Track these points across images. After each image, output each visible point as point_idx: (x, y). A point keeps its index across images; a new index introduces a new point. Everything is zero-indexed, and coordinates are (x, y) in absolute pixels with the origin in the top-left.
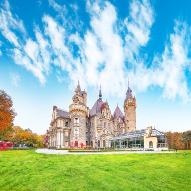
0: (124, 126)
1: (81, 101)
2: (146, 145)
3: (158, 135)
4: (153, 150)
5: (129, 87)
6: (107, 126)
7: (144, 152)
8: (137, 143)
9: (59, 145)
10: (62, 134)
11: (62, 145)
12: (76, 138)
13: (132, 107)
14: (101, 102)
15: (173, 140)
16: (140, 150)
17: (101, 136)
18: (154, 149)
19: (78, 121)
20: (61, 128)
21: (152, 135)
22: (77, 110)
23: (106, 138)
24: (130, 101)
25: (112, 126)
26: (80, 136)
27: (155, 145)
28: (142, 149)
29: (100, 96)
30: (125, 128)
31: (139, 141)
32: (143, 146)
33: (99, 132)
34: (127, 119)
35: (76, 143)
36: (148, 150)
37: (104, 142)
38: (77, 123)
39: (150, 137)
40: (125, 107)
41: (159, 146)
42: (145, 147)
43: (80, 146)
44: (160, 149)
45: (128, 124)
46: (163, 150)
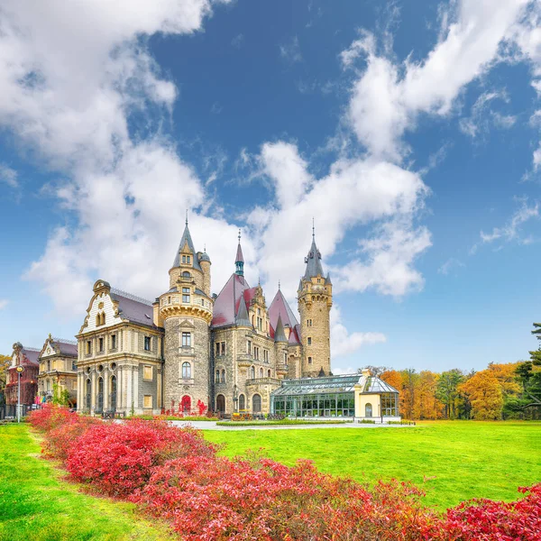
0: (298, 355)
1: (199, 285)
2: (360, 411)
3: (382, 390)
4: (374, 422)
5: (314, 244)
6: (261, 355)
7: (356, 425)
8: (340, 405)
9: (129, 405)
10: (136, 373)
11: (136, 405)
12: (186, 387)
13: (322, 304)
14: (243, 282)
15: (417, 393)
16: (348, 422)
17: (248, 383)
18: (376, 419)
19: (191, 341)
20: (135, 356)
21: (370, 389)
22: (190, 309)
23: (262, 388)
24: (317, 286)
25: (271, 353)
26: (197, 383)
27: (376, 410)
28: (351, 419)
29: (240, 263)
30: (302, 358)
31: (345, 402)
32: (352, 412)
33: (243, 372)
34: (306, 333)
35: (186, 401)
36: (364, 422)
37: (257, 398)
38: (187, 347)
39: (366, 393)
40: (301, 299)
41: (383, 413)
42: (357, 414)
43: (197, 410)
44: (386, 419)
45: (312, 349)
46: (390, 423)
